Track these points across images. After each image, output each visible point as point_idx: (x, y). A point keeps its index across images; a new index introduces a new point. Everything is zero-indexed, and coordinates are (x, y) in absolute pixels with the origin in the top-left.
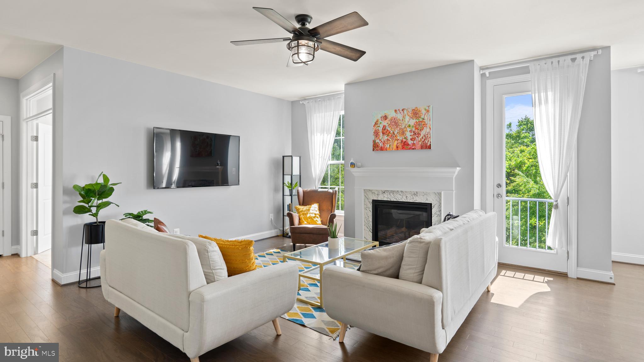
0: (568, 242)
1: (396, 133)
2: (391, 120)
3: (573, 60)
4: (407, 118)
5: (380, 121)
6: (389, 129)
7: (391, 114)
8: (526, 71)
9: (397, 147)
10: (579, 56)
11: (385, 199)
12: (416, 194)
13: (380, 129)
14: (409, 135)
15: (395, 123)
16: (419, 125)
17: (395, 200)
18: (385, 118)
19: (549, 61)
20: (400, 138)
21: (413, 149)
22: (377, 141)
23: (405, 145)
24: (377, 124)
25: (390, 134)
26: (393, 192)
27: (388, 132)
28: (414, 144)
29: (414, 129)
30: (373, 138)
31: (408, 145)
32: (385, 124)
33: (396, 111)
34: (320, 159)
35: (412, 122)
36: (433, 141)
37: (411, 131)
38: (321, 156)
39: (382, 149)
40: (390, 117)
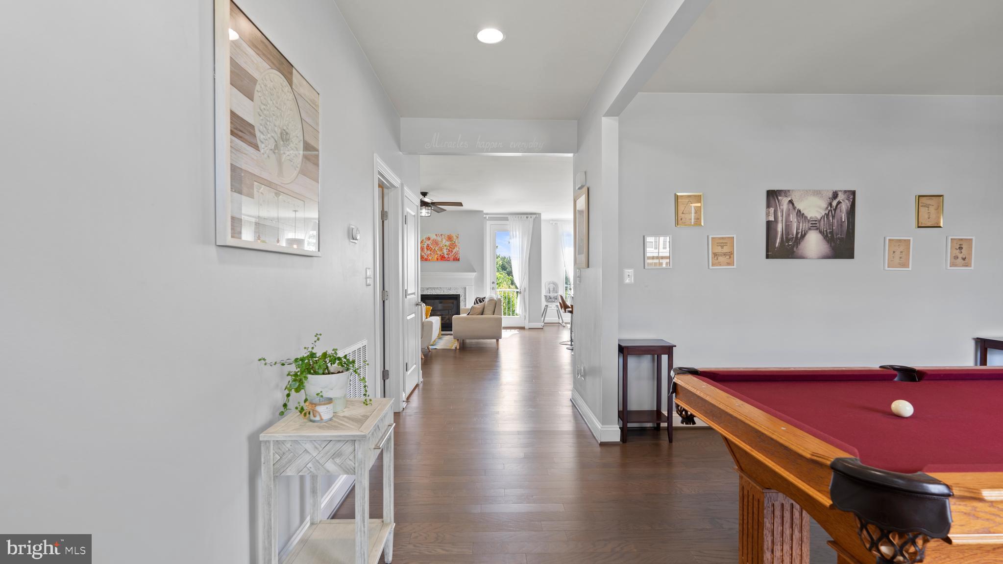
0: (525, 311)
1: (436, 249)
2: (433, 241)
3: (527, 217)
4: (444, 241)
5: (425, 241)
6: (432, 246)
7: (433, 237)
8: (507, 219)
9: (437, 259)
10: (529, 216)
11: (429, 294)
12: (450, 289)
13: (425, 246)
14: (445, 251)
15: (436, 243)
16: (452, 245)
17: (437, 294)
18: (429, 239)
19: (517, 216)
20: (439, 253)
21: (448, 260)
22: (423, 254)
23: (442, 258)
24: (423, 242)
26: (434, 288)
27: (431, 249)
28: (449, 257)
29: (448, 248)
30: (420, 252)
31: (445, 258)
32: (429, 243)
33: (436, 235)
35: (448, 243)
36: (461, 256)
37: (446, 249)
39: (426, 260)
40: (432, 239)
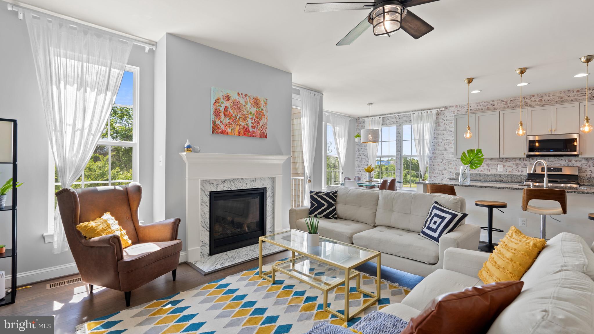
1: (238, 117)
2: (234, 103)
4: (249, 105)
5: (222, 100)
6: (231, 112)
7: (234, 96)
9: (239, 133)
11: (225, 189)
12: (254, 180)
13: (222, 109)
14: (250, 121)
15: (237, 106)
16: (259, 114)
17: (236, 189)
18: (228, 98)
19: (307, 91)
20: (242, 123)
21: (253, 136)
22: (218, 122)
23: (246, 132)
24: (219, 103)
25: (232, 118)
26: (233, 180)
27: (230, 115)
28: (254, 131)
29: (254, 117)
30: (213, 118)
31: (249, 132)
32: (227, 105)
33: (239, 94)
35: (254, 110)
36: (269, 132)
37: (252, 119)
39: (223, 132)
40: (232, 99)
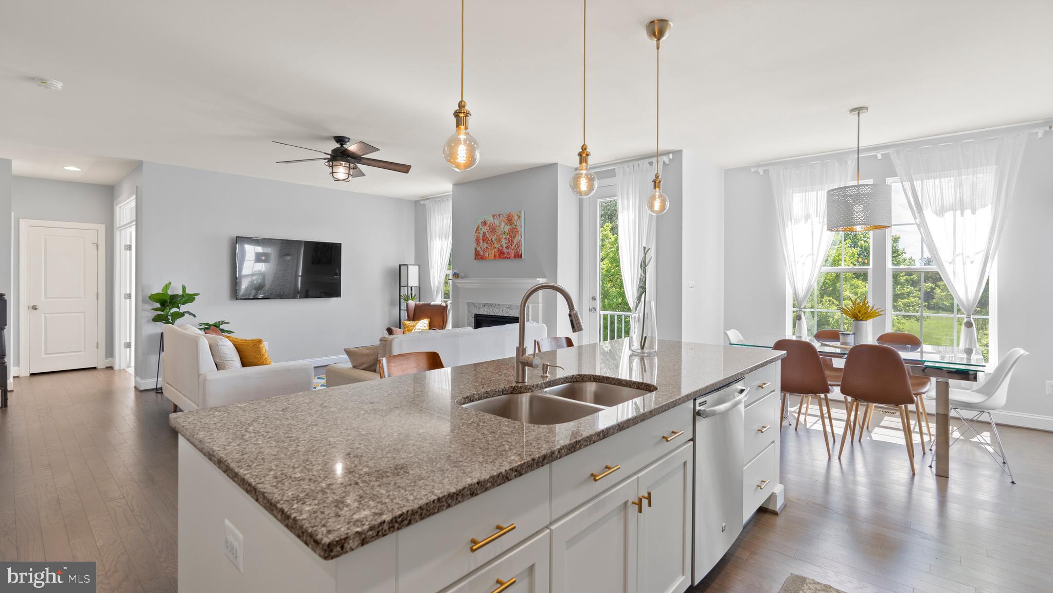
1: (493, 240)
2: (490, 226)
3: (651, 164)
4: (503, 224)
5: (481, 227)
6: (488, 236)
7: (490, 220)
8: (612, 174)
9: (495, 256)
10: (655, 160)
11: (485, 313)
13: (481, 235)
14: (504, 242)
15: (493, 229)
16: (512, 232)
17: (493, 314)
18: (485, 223)
19: (631, 164)
20: (497, 246)
21: (508, 258)
22: (478, 249)
23: (501, 255)
24: (478, 230)
25: (489, 242)
26: (491, 305)
27: (487, 239)
29: (508, 236)
30: (474, 245)
31: (504, 253)
32: (485, 230)
33: (493, 216)
34: (439, 268)
35: (507, 228)
36: (523, 250)
37: (506, 238)
38: (439, 265)
39: (482, 258)
40: (488, 222)
